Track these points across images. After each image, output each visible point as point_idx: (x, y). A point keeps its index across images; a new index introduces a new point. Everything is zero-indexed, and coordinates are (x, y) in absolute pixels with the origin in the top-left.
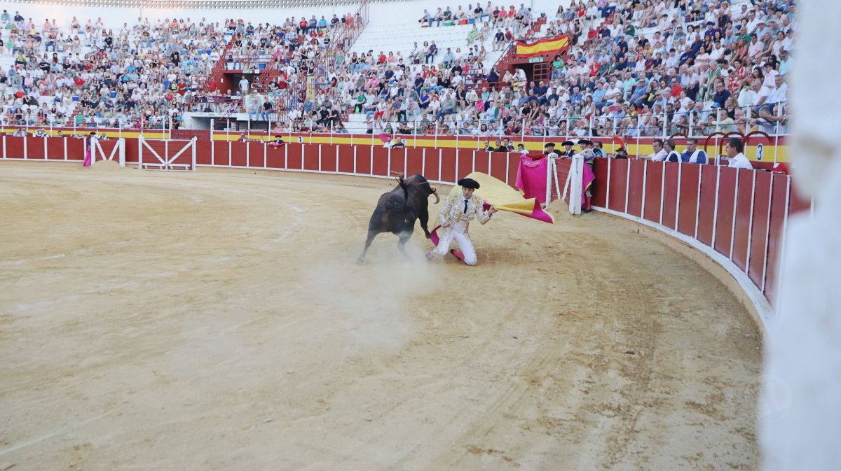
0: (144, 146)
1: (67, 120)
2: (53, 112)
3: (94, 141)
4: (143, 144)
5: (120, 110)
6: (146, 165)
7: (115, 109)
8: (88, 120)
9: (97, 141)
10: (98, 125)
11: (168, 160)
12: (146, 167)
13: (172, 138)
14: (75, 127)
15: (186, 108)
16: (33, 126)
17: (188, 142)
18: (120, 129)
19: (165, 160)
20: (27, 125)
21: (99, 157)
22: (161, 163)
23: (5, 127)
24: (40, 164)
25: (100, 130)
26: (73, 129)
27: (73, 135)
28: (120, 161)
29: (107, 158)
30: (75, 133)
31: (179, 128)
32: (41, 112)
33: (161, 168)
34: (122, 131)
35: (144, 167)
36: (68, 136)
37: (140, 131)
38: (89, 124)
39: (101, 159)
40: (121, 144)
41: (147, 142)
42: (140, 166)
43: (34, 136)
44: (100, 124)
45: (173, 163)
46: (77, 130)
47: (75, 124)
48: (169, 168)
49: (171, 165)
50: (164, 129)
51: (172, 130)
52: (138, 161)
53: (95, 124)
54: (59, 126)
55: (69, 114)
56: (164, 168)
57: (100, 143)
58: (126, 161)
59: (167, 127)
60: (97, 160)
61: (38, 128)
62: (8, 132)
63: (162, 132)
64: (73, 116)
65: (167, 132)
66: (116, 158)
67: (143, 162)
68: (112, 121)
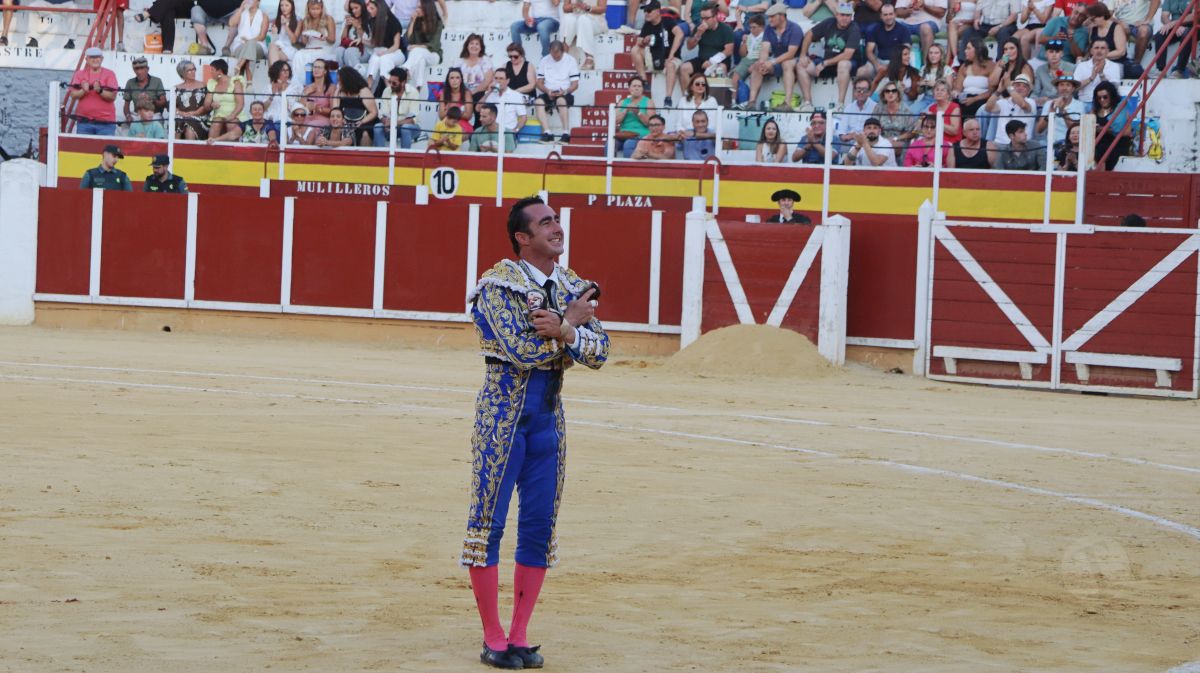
0: (941, 254)
1: (575, 119)
2: (517, 80)
3: (700, 228)
4: (938, 243)
5: (830, 73)
6: (949, 353)
7: (807, 68)
8: (679, 121)
9: (714, 231)
10: (719, 151)
11: (1067, 333)
12: (951, 367)
13: (1087, 220)
14: (610, 158)
15: (1173, 51)
16: (419, 148)
17: (1174, 242)
18: (827, 166)
19: (1049, 337)
20: (393, 147)
21: (718, 312)
22: (1029, 347)
23: (295, 157)
24: (442, 335)
25: (729, 173)
26: (598, 169)
27: (602, 198)
28: (822, 332)
29: (760, 316)
30: (608, 186)
31: (1127, 165)
32: (455, 83)
33: (1027, 372)
34: (838, 178)
35: (937, 365)
36: (576, 201)
37: (925, 181)
38: (678, 143)
39: (734, 318)
40: (831, 244)
41: (959, 233)
42: (919, 362)
43: (422, 199)
44: (730, 145)
45: (1084, 348)
46: (620, 170)
47: (611, 144)
48: (1068, 372)
49: (1082, 360)
50: (1051, 169)
51: (1089, 174)
52: (910, 335)
53: (703, 140)
54: (539, 151)
55: (588, 90)
56: (1042, 371)
57: (728, 238)
58: (850, 332)
59: (1066, 153)
60: (707, 326)
61: (439, 160)
62: (308, 175)
63: (1038, 185)
64: (603, 99)
65: (1063, 185)
66: (804, 316)
67: (937, 339)
68: (794, 128)
